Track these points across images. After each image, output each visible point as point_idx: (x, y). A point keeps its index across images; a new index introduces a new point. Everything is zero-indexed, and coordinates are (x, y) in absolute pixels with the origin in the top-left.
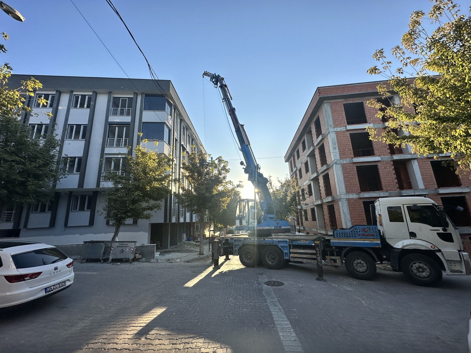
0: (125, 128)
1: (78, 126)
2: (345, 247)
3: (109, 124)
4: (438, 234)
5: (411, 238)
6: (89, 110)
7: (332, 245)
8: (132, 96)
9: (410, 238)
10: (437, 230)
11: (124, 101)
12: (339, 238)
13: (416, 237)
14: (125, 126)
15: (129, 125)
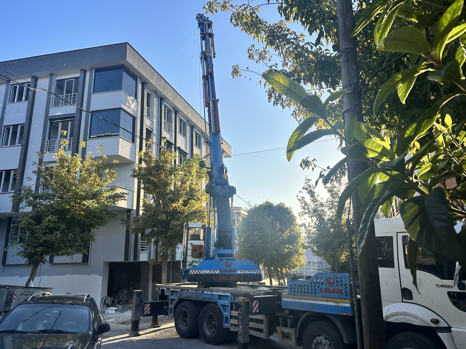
0: (70, 122)
1: (15, 127)
2: (304, 312)
3: (50, 120)
4: (449, 293)
5: (404, 300)
6: (26, 103)
7: (283, 307)
8: (78, 75)
9: (403, 302)
10: (448, 287)
11: (70, 83)
12: (294, 295)
13: (412, 299)
14: (69, 120)
15: (74, 117)
